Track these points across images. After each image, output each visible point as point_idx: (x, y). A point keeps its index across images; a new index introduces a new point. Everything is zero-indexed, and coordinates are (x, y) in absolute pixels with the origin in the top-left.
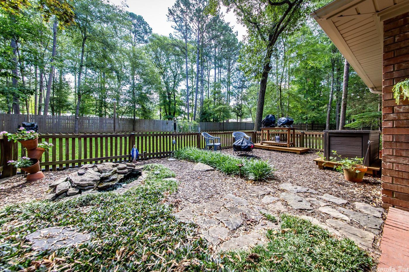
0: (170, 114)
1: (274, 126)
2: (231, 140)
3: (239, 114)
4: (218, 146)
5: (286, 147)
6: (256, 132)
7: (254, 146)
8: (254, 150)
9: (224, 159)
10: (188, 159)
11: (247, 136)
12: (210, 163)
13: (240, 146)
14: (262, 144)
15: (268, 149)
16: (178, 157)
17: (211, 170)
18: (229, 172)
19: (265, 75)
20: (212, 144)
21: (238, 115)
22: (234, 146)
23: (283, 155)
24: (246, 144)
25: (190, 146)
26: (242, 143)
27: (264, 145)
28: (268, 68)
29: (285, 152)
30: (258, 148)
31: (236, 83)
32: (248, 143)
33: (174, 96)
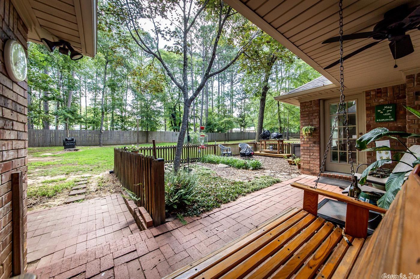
0: (175, 125)
1: (269, 139)
2: (237, 149)
3: (243, 124)
4: (230, 153)
5: (277, 154)
6: (256, 143)
7: (254, 153)
8: (254, 156)
9: (236, 161)
10: (211, 162)
11: (249, 146)
12: (227, 164)
13: (244, 154)
14: (261, 152)
15: (265, 156)
16: (204, 161)
17: (229, 167)
18: (239, 167)
19: (264, 95)
20: (226, 152)
21: (241, 126)
22: (241, 153)
23: (275, 159)
24: (248, 152)
25: (211, 154)
26: (246, 152)
27: (262, 153)
28: (266, 88)
29: (276, 157)
30: (258, 155)
31: (239, 95)
32: (250, 151)
33: (179, 107)
